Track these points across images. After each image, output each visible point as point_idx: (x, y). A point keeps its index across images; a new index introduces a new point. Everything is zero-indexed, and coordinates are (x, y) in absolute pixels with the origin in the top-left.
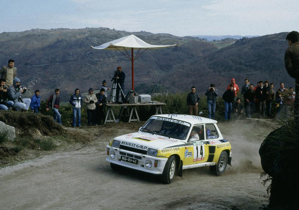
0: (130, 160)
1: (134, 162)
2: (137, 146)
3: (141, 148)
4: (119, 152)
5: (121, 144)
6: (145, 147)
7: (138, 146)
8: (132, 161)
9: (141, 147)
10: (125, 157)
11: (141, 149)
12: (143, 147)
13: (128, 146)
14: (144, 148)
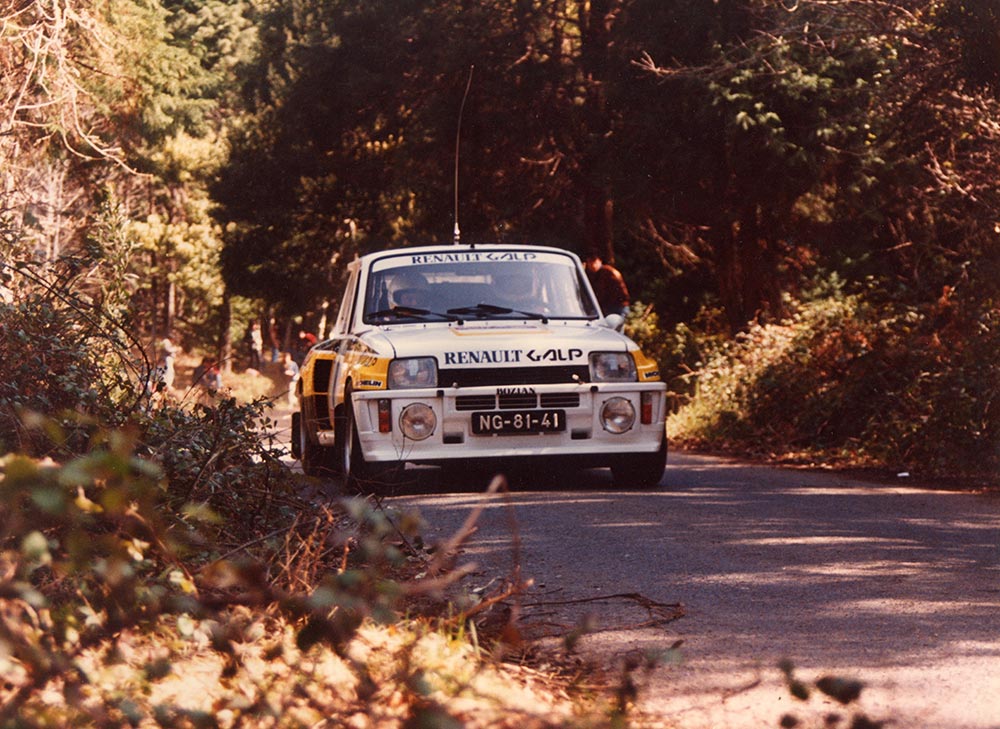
0: (524, 420)
1: (546, 423)
2: (529, 355)
3: (555, 359)
4: (454, 401)
5: (442, 365)
6: (570, 351)
7: (534, 356)
8: (535, 421)
9: (551, 355)
10: (492, 414)
11: (558, 363)
12: (565, 355)
13: (485, 364)
14: (571, 358)
